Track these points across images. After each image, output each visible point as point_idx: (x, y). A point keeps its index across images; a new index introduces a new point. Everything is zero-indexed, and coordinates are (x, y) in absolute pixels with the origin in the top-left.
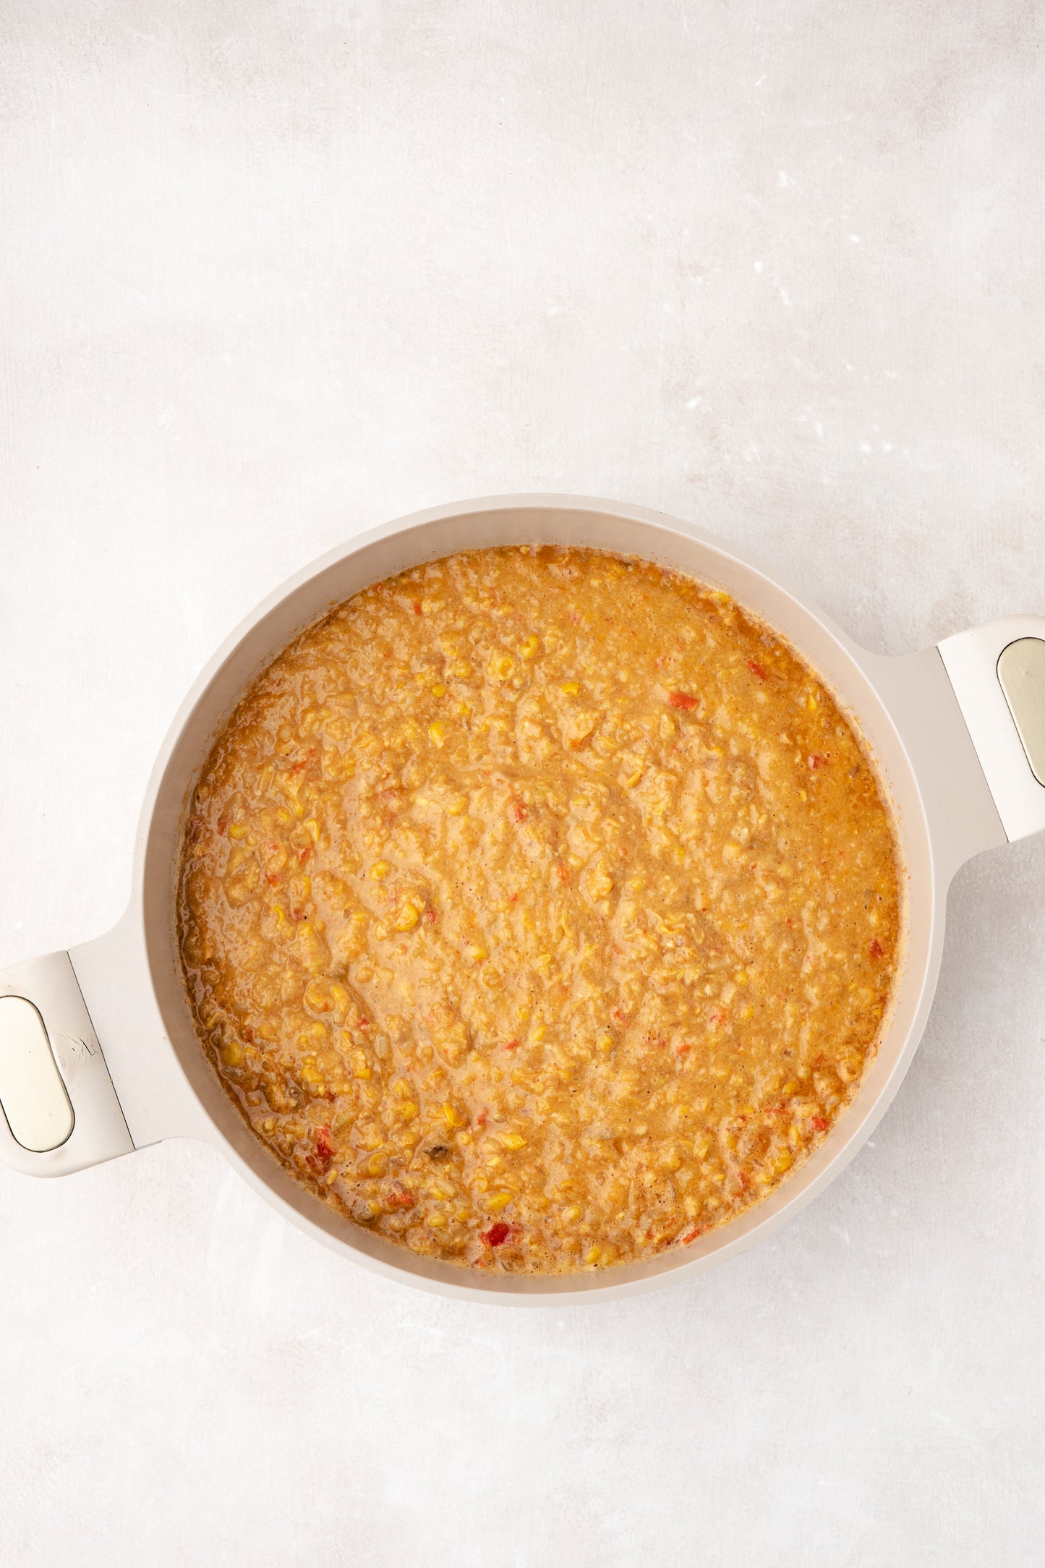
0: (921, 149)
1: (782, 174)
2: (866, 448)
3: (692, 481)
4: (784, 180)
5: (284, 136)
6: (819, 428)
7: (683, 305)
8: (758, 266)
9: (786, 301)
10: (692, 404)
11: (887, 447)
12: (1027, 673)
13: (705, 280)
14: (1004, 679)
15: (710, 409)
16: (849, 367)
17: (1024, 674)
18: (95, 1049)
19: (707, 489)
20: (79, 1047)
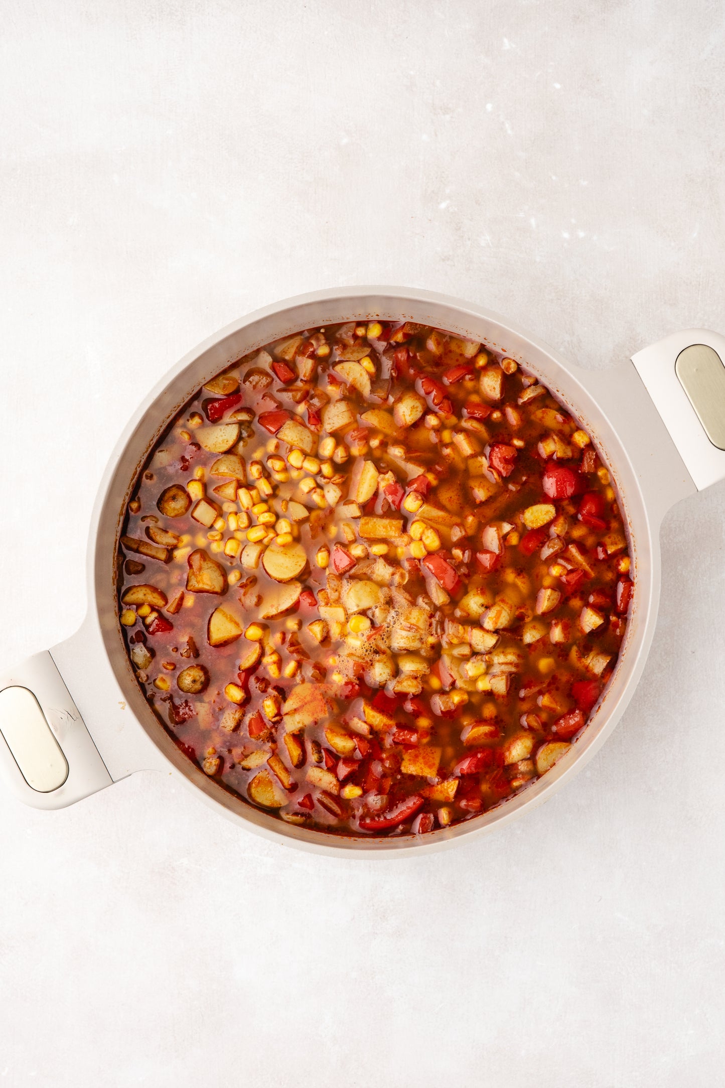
0: (604, 20)
1: (506, 40)
2: (566, 235)
3: (443, 260)
4: (507, 44)
5: (152, 18)
6: (533, 221)
7: (436, 135)
8: (489, 107)
9: (509, 132)
10: (443, 206)
11: (581, 234)
12: (697, 370)
13: (452, 117)
14: (681, 377)
15: (456, 209)
16: (554, 178)
17: (695, 370)
18: (77, 716)
19: (454, 265)
20: (65, 716)
